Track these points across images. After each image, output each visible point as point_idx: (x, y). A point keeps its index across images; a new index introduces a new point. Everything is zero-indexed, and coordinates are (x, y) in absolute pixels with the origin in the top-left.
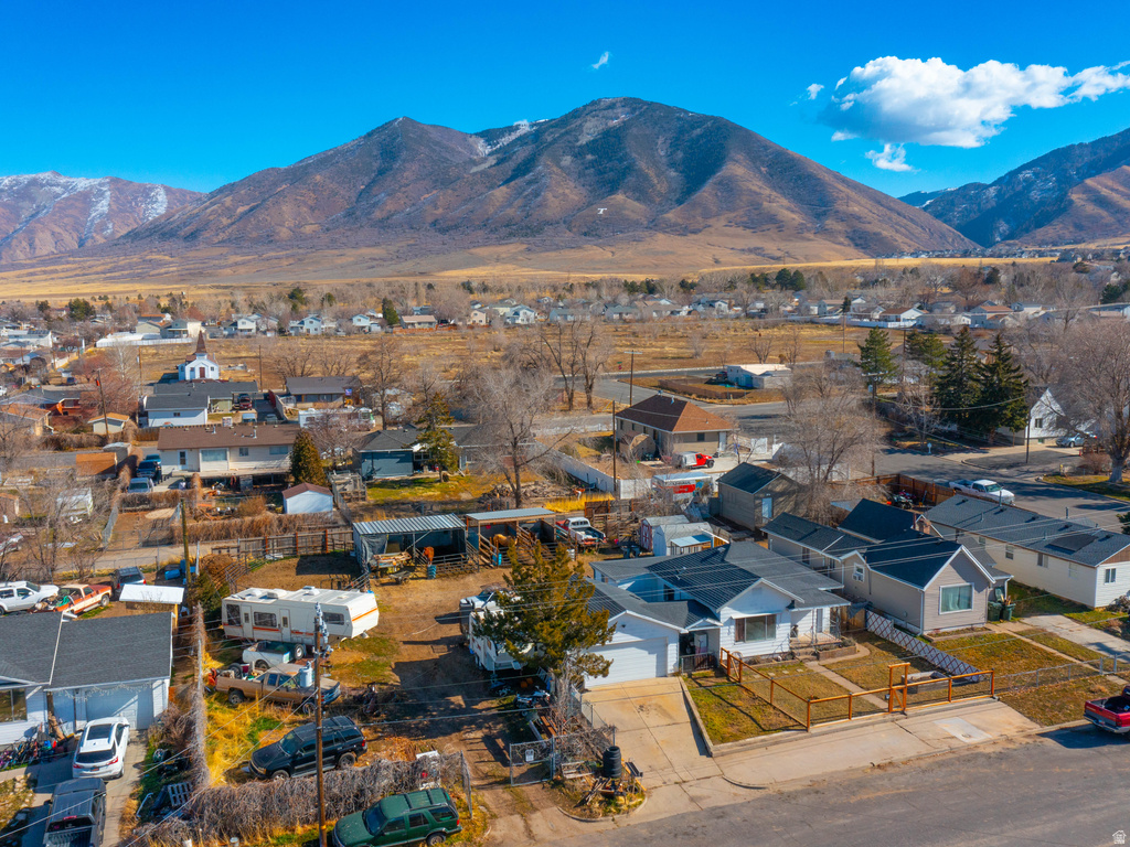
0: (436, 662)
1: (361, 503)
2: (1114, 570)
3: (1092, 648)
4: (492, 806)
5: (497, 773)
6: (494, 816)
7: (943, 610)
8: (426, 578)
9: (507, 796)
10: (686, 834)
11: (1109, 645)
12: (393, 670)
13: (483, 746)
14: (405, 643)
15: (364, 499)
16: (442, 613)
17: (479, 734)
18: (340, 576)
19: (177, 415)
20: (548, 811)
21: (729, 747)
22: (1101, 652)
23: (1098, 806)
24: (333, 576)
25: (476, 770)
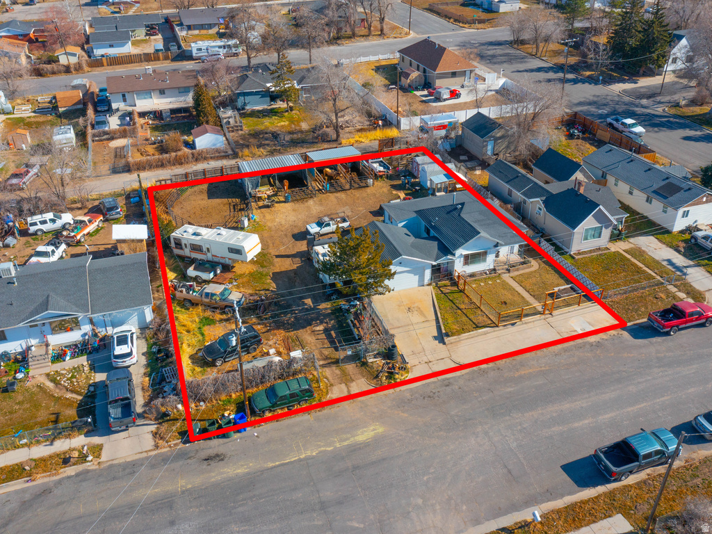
0: (295, 272)
1: (240, 132)
2: (688, 211)
3: (665, 263)
4: (330, 379)
5: (333, 356)
6: (332, 385)
7: (584, 240)
8: (285, 202)
9: (338, 372)
10: (429, 397)
11: (674, 261)
12: (272, 279)
13: (323, 336)
14: (277, 256)
15: (242, 130)
16: (296, 231)
17: (321, 328)
18: (234, 200)
19: (111, 46)
20: (359, 381)
21: (455, 339)
22: (669, 267)
23: (642, 380)
24: (230, 200)
25: (321, 353)
